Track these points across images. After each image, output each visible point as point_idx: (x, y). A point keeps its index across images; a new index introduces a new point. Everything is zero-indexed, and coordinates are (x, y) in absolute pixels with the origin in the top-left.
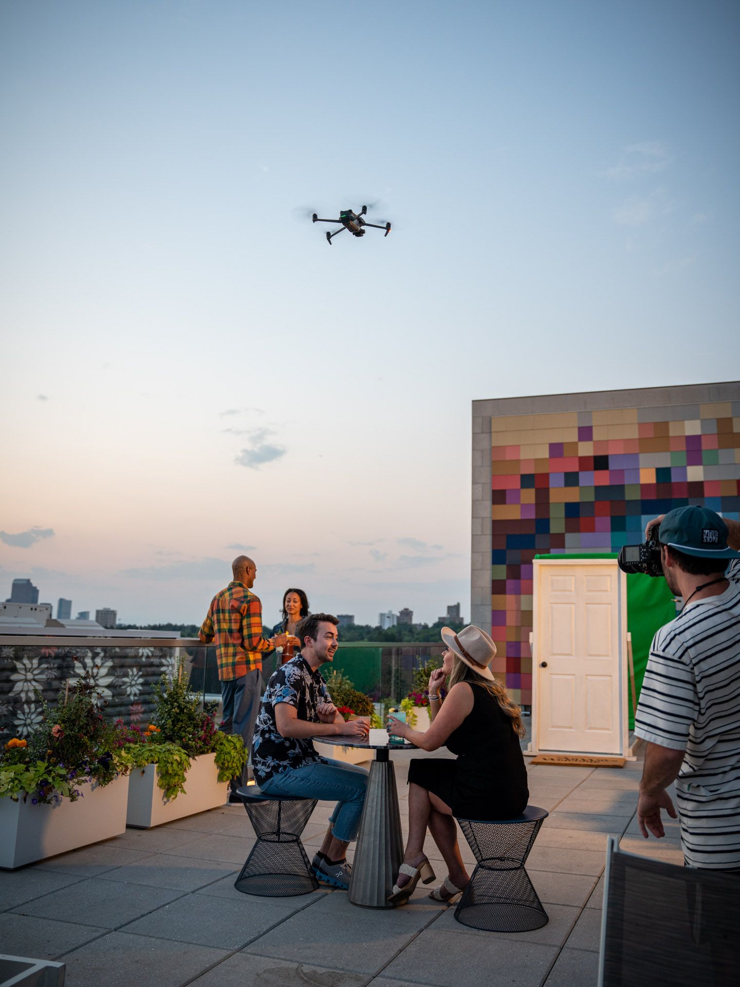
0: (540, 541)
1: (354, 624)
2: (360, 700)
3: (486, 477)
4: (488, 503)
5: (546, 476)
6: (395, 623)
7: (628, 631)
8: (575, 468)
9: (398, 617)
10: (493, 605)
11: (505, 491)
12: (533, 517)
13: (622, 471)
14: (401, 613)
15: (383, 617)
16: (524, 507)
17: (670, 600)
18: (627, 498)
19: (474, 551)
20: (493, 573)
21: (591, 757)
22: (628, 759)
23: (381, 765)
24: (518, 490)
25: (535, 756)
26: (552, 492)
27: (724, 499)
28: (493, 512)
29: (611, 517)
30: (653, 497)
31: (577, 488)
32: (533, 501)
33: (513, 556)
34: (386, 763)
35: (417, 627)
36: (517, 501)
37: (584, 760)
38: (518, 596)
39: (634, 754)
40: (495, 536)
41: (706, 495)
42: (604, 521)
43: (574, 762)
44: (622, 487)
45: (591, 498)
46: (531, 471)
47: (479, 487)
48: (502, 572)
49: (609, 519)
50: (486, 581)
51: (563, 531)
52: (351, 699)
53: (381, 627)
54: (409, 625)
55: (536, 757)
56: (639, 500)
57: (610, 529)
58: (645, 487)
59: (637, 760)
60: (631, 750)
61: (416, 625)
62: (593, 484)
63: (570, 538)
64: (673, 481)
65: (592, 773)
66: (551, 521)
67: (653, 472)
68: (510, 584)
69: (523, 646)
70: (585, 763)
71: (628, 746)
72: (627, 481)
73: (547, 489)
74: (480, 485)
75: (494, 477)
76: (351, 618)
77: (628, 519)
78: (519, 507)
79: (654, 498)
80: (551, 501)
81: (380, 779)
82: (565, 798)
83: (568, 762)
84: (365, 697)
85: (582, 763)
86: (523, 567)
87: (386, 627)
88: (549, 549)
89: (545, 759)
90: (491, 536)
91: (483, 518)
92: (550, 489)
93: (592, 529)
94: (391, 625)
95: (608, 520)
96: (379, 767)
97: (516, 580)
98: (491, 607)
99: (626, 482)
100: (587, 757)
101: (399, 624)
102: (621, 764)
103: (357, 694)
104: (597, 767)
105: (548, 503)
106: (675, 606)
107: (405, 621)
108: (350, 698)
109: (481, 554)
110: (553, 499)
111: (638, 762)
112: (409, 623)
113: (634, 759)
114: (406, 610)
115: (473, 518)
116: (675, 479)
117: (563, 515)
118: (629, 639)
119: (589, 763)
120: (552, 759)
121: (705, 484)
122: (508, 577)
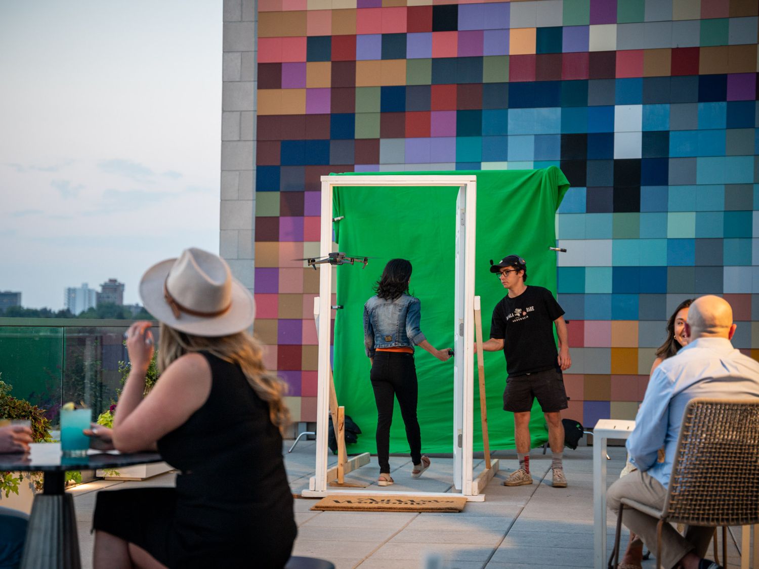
0: (337, 151)
1: (20, 307)
2: (23, 413)
3: (248, 41)
4: (251, 85)
5: (350, 41)
6: (94, 304)
7: (476, 294)
8: (400, 26)
9: (98, 294)
10: (256, 260)
11: (281, 64)
12: (328, 111)
13: (481, 31)
14: (105, 287)
15: (73, 295)
16: (312, 93)
17: (549, 248)
18: (485, 80)
19: (225, 168)
20: (258, 206)
21: (411, 497)
22: (470, 499)
23: (51, 502)
24: (303, 64)
25: (321, 498)
26: (360, 67)
27: (648, 81)
28: (259, 102)
29: (458, 111)
30: (528, 77)
31: (403, 62)
32: (327, 83)
33: (291, 176)
34: (61, 497)
35: (132, 310)
36: (300, 83)
37: (400, 502)
38: (299, 243)
39: (481, 492)
40: (261, 143)
41: (617, 76)
42: (445, 119)
43: (385, 505)
44: (477, 61)
45: (425, 78)
46: (325, 30)
47: (236, 58)
48: (273, 202)
49: (454, 113)
50: (246, 221)
51: (378, 136)
52: (6, 412)
53: (68, 310)
54: (119, 307)
55: (322, 500)
56: (507, 83)
57: (455, 133)
58: (517, 61)
59: (486, 500)
60: (476, 483)
61: (130, 307)
62: (431, 56)
63: (387, 147)
64: (563, 51)
65: (411, 521)
66: (357, 117)
67: (532, 35)
68: (286, 224)
69: (305, 324)
70: (403, 505)
71: (471, 479)
72: (488, 50)
73: (352, 63)
74: (239, 54)
75: (262, 40)
76: (16, 296)
77: (485, 115)
78: (304, 91)
79: (531, 79)
80: (359, 83)
81: (49, 524)
82: (367, 558)
83: (374, 505)
84: (32, 409)
85: (398, 505)
86: (307, 195)
87: (77, 311)
88: (353, 165)
89: (337, 502)
90: (256, 142)
91: (241, 111)
92: (358, 64)
93: (425, 132)
94: (86, 308)
95: (451, 118)
96: (48, 504)
97: (296, 218)
98: (253, 262)
99: (486, 53)
100: (404, 497)
101: (100, 305)
102: (459, 505)
103: (17, 404)
104: (420, 511)
105: (355, 87)
106: (556, 259)
107: (111, 300)
108: (5, 410)
109: (238, 173)
110: (361, 80)
111: (487, 503)
112: (117, 303)
113: (481, 498)
114: (113, 281)
115: (223, 111)
116: (568, 47)
117: (379, 110)
118: (478, 307)
119: (409, 506)
120: (349, 502)
121: (617, 54)
122: (283, 214)
